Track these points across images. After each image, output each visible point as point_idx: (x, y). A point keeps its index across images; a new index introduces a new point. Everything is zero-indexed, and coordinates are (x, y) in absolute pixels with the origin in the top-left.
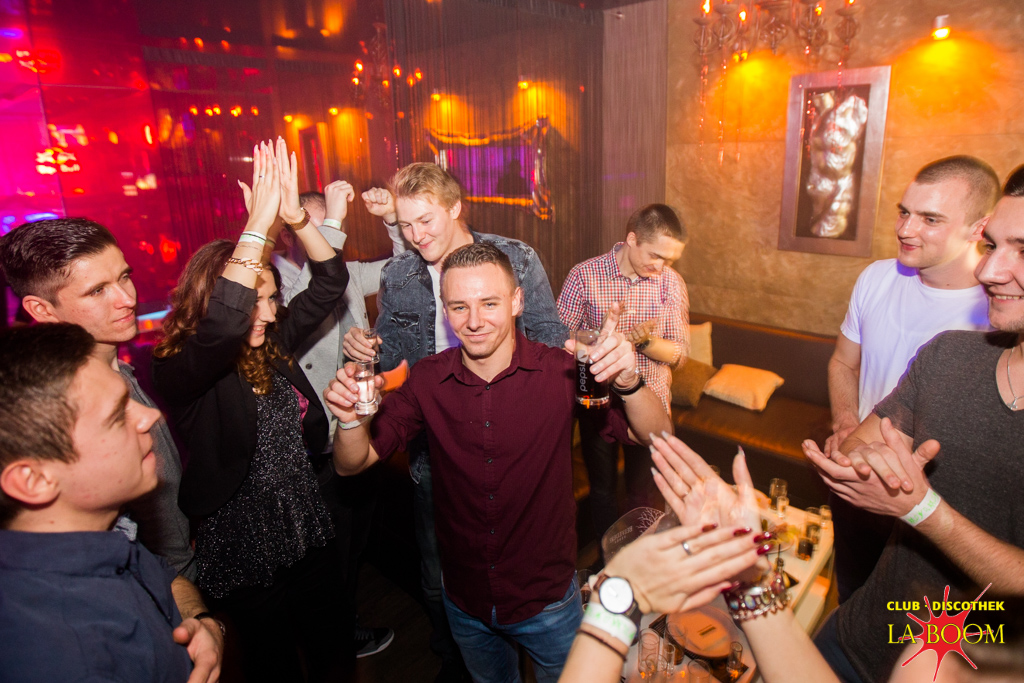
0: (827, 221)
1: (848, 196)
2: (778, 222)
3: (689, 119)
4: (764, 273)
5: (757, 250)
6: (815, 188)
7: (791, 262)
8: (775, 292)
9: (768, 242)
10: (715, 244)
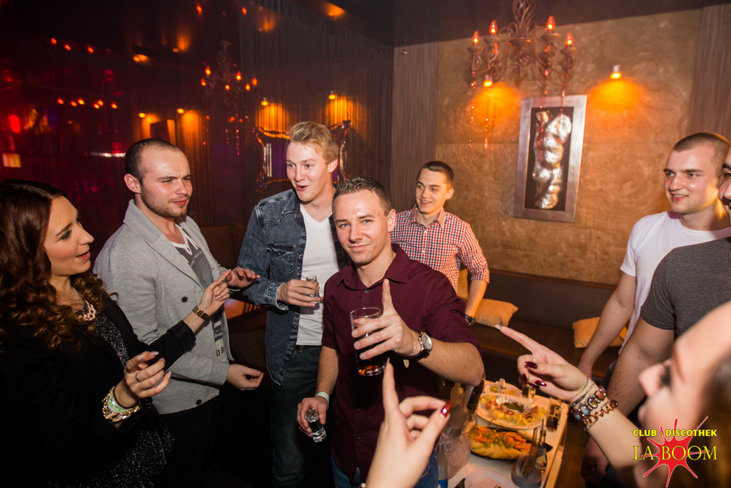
0: (546, 198)
1: (559, 181)
2: (513, 199)
3: (452, 126)
4: (504, 234)
5: (499, 218)
6: (537, 175)
7: (522, 227)
8: (511, 248)
9: (506, 212)
10: (470, 214)
